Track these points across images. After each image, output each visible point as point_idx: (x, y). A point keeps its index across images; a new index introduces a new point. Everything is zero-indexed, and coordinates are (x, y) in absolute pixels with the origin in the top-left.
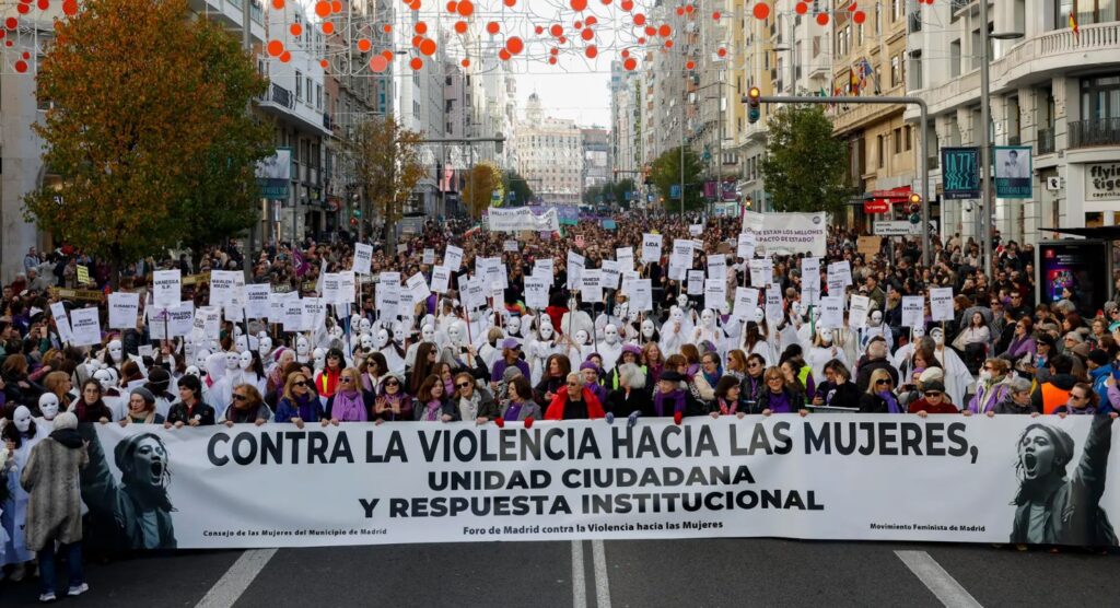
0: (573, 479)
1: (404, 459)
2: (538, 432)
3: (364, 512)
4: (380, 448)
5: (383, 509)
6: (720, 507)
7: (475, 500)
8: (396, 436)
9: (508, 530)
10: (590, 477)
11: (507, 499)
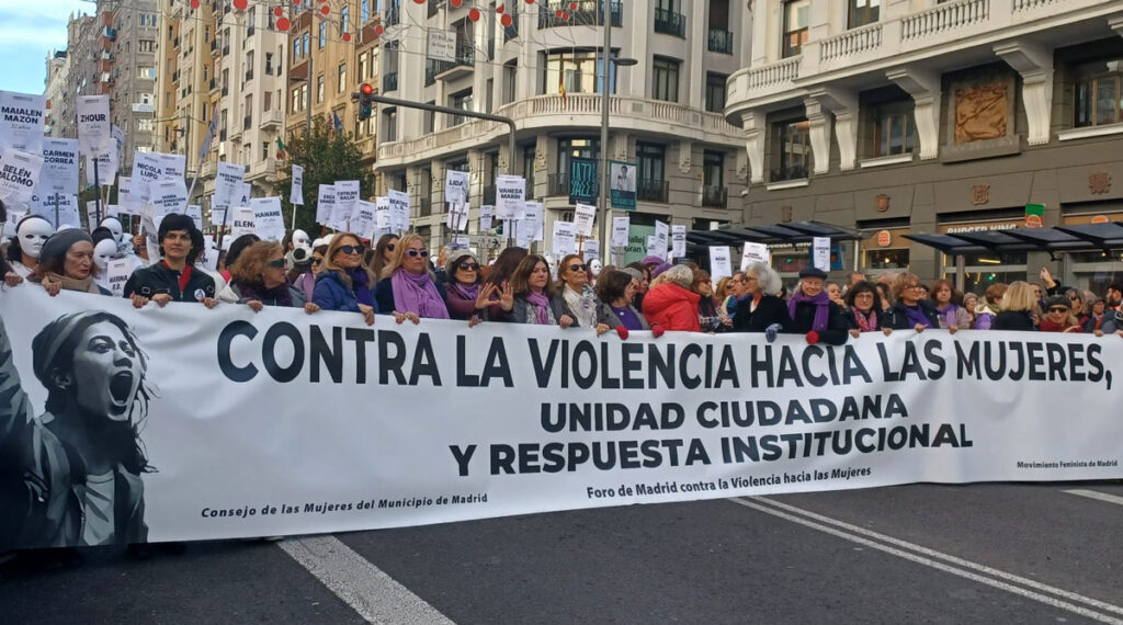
0: (709, 415)
1: (509, 383)
2: (671, 348)
3: (456, 466)
4: (475, 365)
5: (480, 462)
6: (871, 448)
7: (597, 446)
8: (497, 345)
9: (641, 489)
10: (730, 412)
11: (634, 444)
